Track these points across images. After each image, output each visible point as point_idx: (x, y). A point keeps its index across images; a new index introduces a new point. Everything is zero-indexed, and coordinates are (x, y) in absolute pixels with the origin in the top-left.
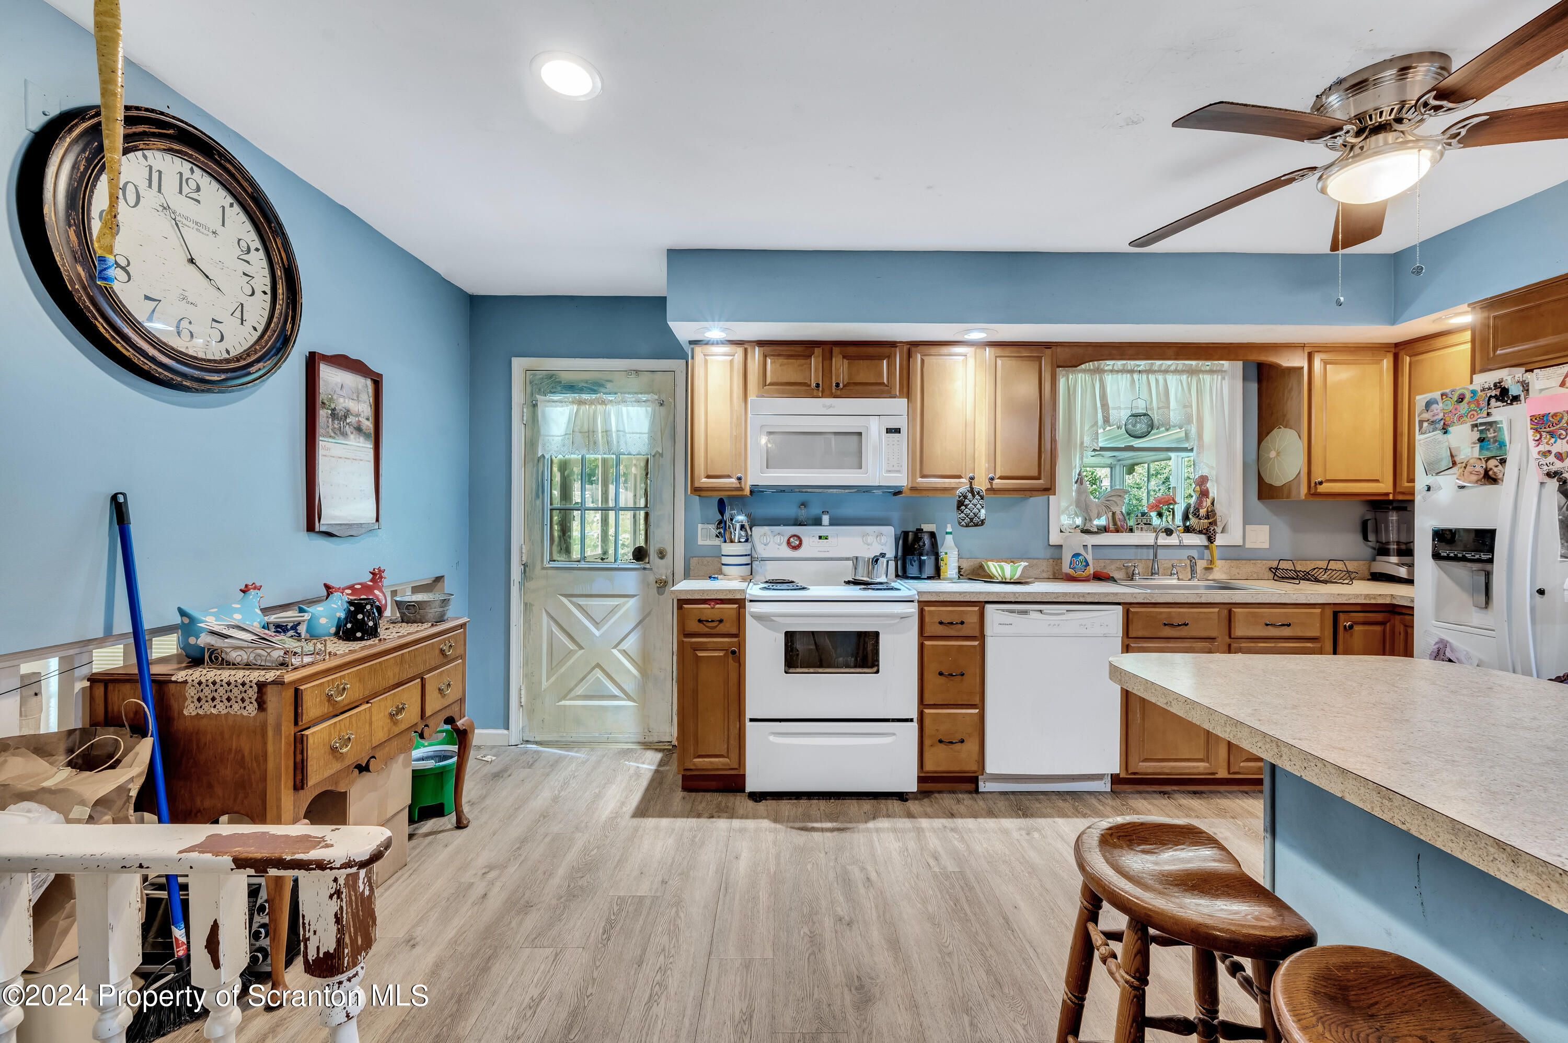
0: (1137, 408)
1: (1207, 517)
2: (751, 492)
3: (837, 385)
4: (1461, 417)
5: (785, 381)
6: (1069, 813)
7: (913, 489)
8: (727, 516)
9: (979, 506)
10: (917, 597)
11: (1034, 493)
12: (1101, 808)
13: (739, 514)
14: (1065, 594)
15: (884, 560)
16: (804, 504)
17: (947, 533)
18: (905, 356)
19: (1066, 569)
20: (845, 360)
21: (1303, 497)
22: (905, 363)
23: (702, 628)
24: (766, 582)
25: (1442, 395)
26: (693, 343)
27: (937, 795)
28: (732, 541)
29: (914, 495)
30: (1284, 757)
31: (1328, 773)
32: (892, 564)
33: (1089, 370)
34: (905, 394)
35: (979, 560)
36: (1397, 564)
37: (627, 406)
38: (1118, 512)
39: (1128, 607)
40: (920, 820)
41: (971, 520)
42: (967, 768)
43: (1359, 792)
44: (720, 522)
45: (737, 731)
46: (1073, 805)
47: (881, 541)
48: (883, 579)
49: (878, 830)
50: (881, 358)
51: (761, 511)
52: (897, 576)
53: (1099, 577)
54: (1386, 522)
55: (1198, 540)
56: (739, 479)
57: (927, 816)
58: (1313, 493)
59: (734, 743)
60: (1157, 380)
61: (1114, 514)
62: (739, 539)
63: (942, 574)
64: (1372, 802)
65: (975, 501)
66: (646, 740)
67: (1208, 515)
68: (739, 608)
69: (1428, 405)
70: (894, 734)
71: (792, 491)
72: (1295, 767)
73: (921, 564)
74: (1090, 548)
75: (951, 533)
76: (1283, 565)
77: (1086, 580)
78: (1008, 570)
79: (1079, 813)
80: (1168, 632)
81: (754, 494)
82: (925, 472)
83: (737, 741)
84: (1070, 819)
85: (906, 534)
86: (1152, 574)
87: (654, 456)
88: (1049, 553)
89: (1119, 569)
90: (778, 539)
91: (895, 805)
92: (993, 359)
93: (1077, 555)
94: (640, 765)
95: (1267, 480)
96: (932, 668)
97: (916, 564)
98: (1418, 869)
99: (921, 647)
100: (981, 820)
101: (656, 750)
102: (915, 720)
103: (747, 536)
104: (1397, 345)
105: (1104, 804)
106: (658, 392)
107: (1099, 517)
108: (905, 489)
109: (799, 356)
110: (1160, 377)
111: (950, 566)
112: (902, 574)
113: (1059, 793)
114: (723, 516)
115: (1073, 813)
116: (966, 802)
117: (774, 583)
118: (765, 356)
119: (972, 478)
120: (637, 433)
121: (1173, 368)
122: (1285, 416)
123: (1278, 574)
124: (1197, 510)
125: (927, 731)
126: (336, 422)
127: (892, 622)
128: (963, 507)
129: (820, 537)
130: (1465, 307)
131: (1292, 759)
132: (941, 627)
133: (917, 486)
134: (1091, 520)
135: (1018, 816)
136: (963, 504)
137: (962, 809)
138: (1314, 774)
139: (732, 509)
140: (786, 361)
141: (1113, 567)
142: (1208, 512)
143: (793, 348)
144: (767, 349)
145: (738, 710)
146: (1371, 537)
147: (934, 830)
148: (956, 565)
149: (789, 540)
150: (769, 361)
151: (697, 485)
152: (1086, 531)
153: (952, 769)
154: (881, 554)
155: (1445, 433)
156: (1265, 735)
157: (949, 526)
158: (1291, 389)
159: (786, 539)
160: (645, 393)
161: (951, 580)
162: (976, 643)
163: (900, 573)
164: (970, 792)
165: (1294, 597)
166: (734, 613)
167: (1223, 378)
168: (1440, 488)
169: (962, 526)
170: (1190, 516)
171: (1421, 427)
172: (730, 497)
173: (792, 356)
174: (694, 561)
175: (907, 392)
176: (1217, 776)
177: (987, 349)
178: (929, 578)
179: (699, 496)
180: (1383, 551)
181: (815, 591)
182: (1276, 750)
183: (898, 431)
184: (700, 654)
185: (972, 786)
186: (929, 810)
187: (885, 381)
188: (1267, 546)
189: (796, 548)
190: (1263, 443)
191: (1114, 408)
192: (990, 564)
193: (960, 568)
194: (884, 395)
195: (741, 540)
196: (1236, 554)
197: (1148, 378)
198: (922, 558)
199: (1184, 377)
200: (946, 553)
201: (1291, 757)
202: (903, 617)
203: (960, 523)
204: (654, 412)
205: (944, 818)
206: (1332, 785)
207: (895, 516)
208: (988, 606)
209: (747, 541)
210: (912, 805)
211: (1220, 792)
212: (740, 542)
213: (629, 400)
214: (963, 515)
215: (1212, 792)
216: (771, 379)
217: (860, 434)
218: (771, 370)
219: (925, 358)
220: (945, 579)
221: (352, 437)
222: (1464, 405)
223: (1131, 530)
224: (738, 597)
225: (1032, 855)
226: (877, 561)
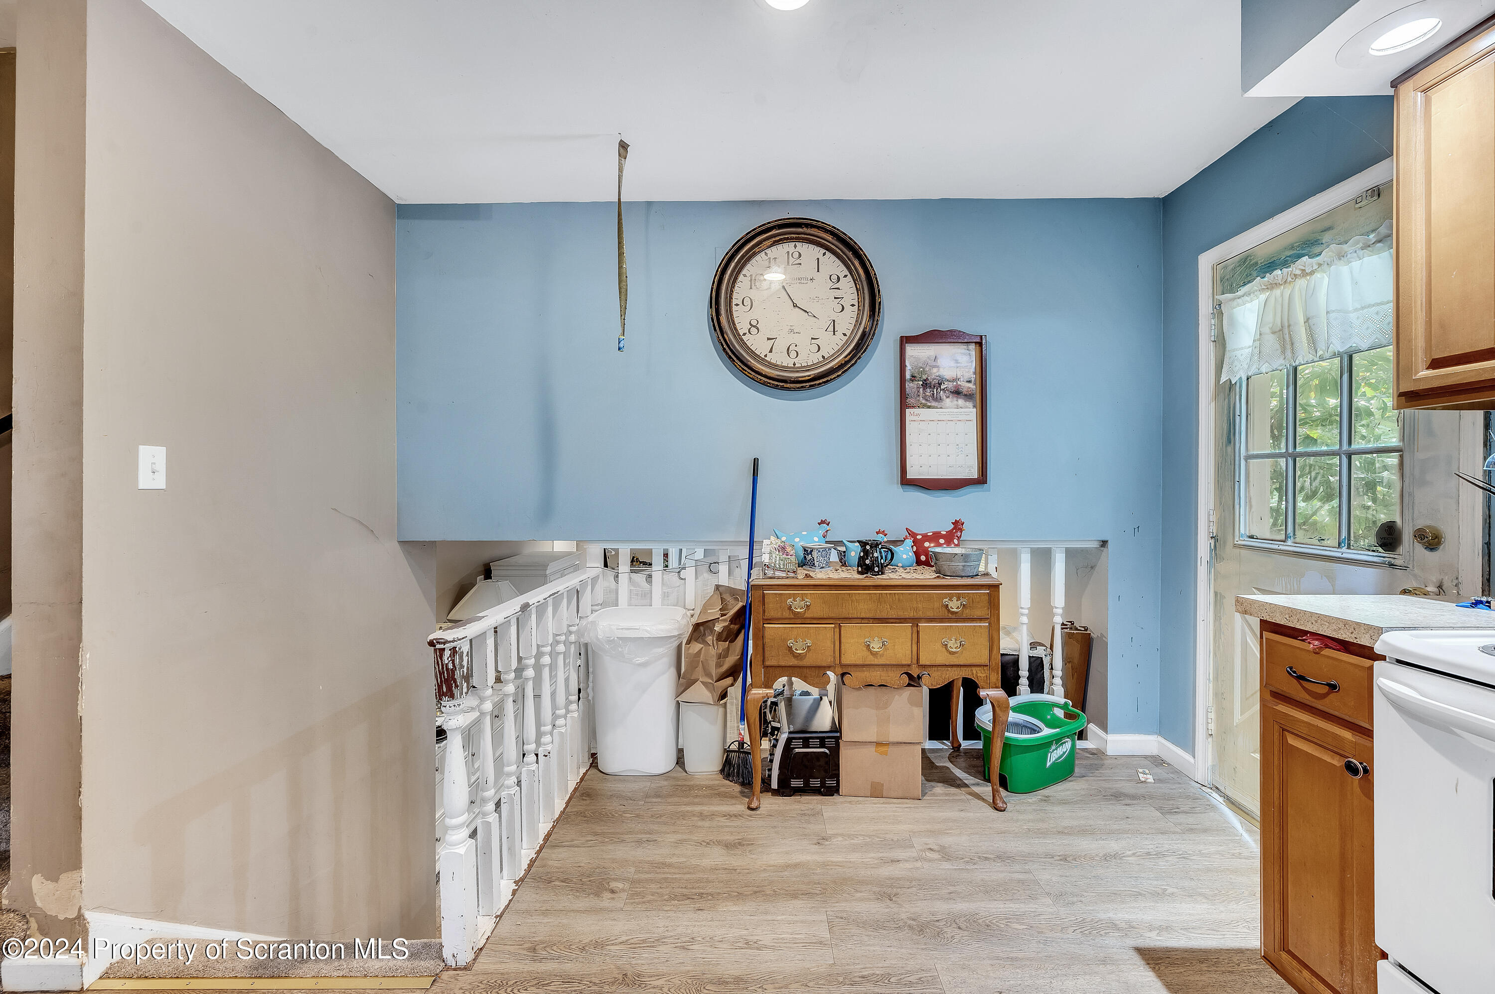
23: (1297, 690)
37: (1349, 262)
126: (928, 390)
166: (1364, 679)
184: (1292, 740)
213: (1350, 250)
221: (948, 400)
224: (1364, 640)
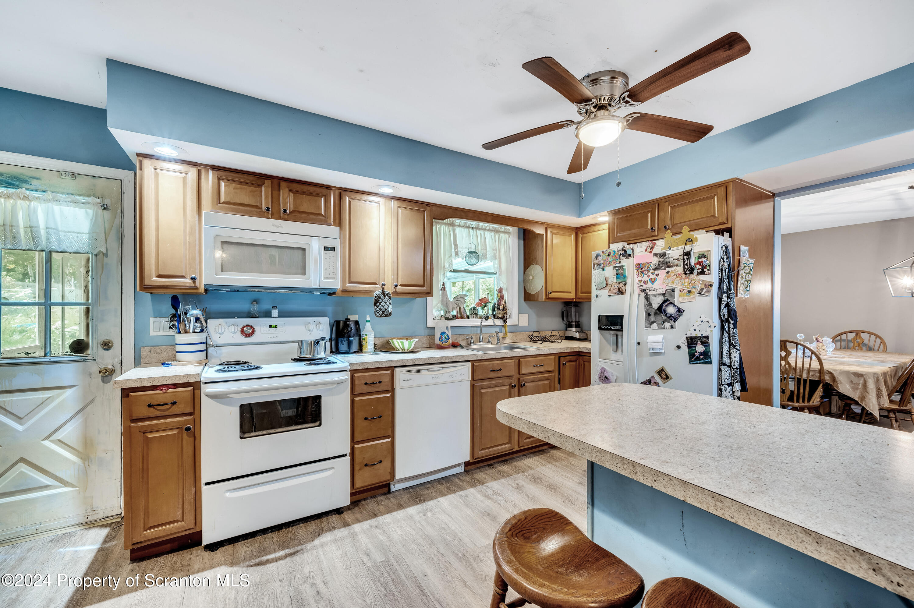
0: (471, 248)
1: (503, 310)
2: (206, 291)
3: (285, 211)
4: (609, 263)
5: (238, 201)
6: (446, 493)
7: (344, 291)
8: (181, 310)
9: (388, 303)
10: (349, 367)
11: (420, 295)
12: (461, 484)
13: (193, 309)
14: (442, 358)
15: (323, 342)
16: (256, 301)
17: (367, 321)
18: (337, 198)
19: (437, 341)
20: (291, 193)
21: (544, 300)
22: (337, 202)
23: (153, 412)
24: (221, 364)
25: (602, 252)
26: (141, 155)
27: (363, 502)
28: (186, 332)
29: (343, 295)
30: (639, 473)
31: (673, 484)
32: (328, 344)
33: (448, 224)
34: (337, 224)
35: (387, 339)
36: (575, 332)
37: (61, 205)
38: (462, 307)
39: (473, 362)
40: (353, 526)
41: (383, 312)
42: (384, 479)
43: (697, 497)
44: (174, 316)
45: (192, 496)
46: (447, 486)
47: (319, 327)
48: (322, 355)
49: (322, 545)
50: (320, 196)
51: (215, 306)
52: (332, 352)
53: (455, 345)
54: (571, 311)
55: (499, 322)
56: (194, 279)
57: (358, 521)
58: (548, 298)
59: (189, 507)
60: (480, 234)
61: (460, 308)
62: (194, 329)
63: (363, 349)
64: (708, 504)
65: (385, 300)
66: (89, 519)
67: (504, 309)
68: (194, 390)
69: (597, 257)
70: (333, 468)
71: (245, 291)
72: (647, 481)
73: (349, 344)
74: (449, 328)
75: (369, 321)
76: (536, 334)
77: (447, 347)
78: (407, 345)
79: (450, 491)
80: (492, 375)
81: (209, 293)
82: (352, 280)
83: (193, 505)
84: (446, 497)
85: (338, 322)
86: (480, 342)
87: (96, 255)
88: (427, 332)
89: (463, 340)
90: (232, 329)
91: (334, 519)
92: (396, 208)
93: (443, 333)
94: (79, 549)
95: (528, 291)
96: (360, 415)
97: (346, 344)
98: (682, 519)
99: (352, 402)
100: (394, 514)
101: (102, 526)
102: (348, 455)
103: (202, 327)
104: (577, 228)
105: (462, 481)
106: (102, 197)
107: (453, 310)
108: (338, 291)
109: (251, 184)
110: (482, 232)
111: (369, 343)
112: (336, 351)
113: (437, 480)
114: (176, 310)
115: (447, 492)
116: (383, 503)
117: (229, 365)
118: (219, 179)
119: (384, 285)
120: (73, 232)
121: (488, 228)
122: (536, 258)
123: (532, 339)
124: (499, 306)
125: (357, 460)
127: (331, 387)
128: (378, 304)
129: (270, 327)
130: (605, 213)
131: (645, 475)
132: (366, 386)
133: (347, 289)
134: (449, 312)
135: (417, 504)
136: (378, 302)
137: (381, 508)
138: (662, 485)
139: (186, 304)
140: (239, 186)
141: (460, 339)
142: (504, 307)
143: (245, 177)
144: (220, 173)
145: (193, 479)
146: (565, 319)
147: (364, 531)
148: (373, 342)
149: (242, 329)
150: (222, 184)
151: (147, 282)
152: (447, 319)
153: (374, 482)
154: (322, 338)
155: (603, 270)
156: (623, 459)
157: (368, 316)
158: (539, 245)
159: (240, 328)
160: (85, 196)
161: (370, 353)
162: (389, 395)
163: (334, 350)
164: (385, 494)
165: (545, 350)
166: (189, 396)
167: (509, 237)
168: (601, 296)
169: (378, 316)
170: (496, 310)
171: (594, 267)
172: (184, 295)
173: (244, 183)
174: (144, 351)
175: (339, 222)
176: (514, 450)
177: (393, 201)
178: (355, 352)
179: (151, 293)
180: (569, 326)
181: (267, 369)
182: (632, 469)
183: (333, 249)
184: (150, 436)
185: (385, 490)
186: (359, 516)
187: (323, 213)
188: (527, 325)
189: (248, 335)
190: (526, 272)
191: (461, 248)
192: (395, 341)
193: (375, 345)
194: (323, 223)
195: (196, 331)
196: (516, 329)
197: (476, 232)
198: (350, 339)
199: (493, 234)
200: (366, 335)
201: (644, 474)
202: (339, 383)
203: (376, 315)
204: (96, 215)
205: (370, 519)
206: (677, 492)
207: (330, 309)
208: (397, 370)
209: (202, 331)
210: (347, 516)
211: (514, 458)
212: (195, 332)
213: (62, 199)
214: (378, 309)
215: (511, 459)
216: (225, 198)
217: (304, 249)
218: (224, 191)
219: (352, 201)
220: (365, 353)
222: (610, 257)
223: (468, 318)
224: (192, 380)
225: (430, 531)
226: (318, 343)
